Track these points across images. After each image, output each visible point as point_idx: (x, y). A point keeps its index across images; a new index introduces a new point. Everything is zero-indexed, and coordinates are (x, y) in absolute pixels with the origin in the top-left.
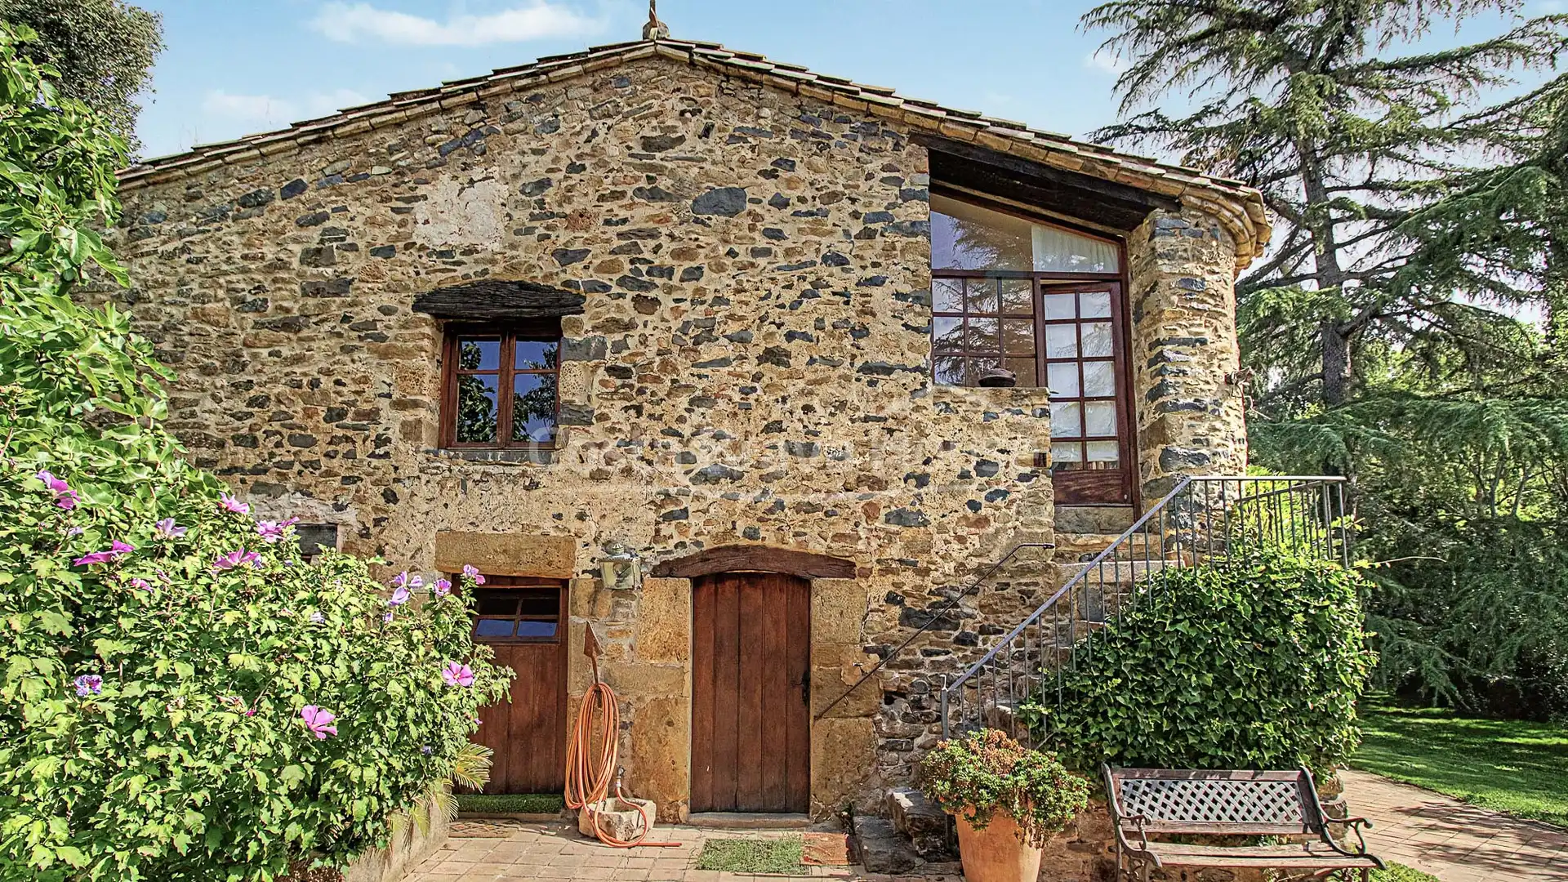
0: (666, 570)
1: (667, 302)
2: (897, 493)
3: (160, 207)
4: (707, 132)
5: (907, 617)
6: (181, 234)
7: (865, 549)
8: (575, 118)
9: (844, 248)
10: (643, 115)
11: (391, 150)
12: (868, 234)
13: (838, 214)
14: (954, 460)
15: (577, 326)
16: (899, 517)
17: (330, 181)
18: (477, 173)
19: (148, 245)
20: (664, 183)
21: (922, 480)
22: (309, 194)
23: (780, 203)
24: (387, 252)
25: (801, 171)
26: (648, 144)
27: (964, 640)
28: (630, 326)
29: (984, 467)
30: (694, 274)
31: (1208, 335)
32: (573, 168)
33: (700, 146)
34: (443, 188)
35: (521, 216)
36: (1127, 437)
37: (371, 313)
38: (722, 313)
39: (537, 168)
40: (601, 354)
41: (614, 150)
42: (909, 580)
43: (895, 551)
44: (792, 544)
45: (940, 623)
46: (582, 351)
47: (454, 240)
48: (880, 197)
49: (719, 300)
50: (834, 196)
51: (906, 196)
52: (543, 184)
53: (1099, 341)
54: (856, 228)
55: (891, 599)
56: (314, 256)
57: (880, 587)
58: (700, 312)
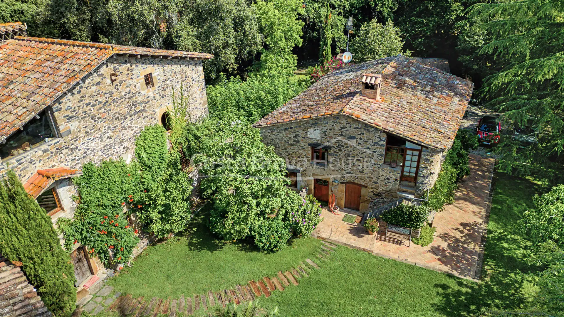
0: (342, 183)
1: (343, 150)
2: (374, 179)
4: (350, 127)
5: (374, 194)
7: (369, 185)
8: (331, 122)
9: (370, 147)
10: (340, 123)
12: (374, 145)
13: (370, 142)
14: (384, 177)
15: (330, 151)
16: (375, 182)
18: (316, 129)
19: (274, 133)
20: (343, 134)
21: (379, 179)
22: (293, 129)
23: (361, 139)
24: (304, 138)
25: (364, 135)
26: (341, 128)
27: (382, 198)
28: (338, 153)
29: (388, 179)
30: (347, 147)
31: (428, 167)
32: (330, 130)
33: (349, 129)
34: (311, 130)
35: (323, 135)
36: (417, 172)
37: (302, 145)
38: (351, 153)
39: (325, 129)
40: (334, 155)
41: (336, 128)
42: (375, 190)
43: (373, 186)
44: (359, 183)
45: (379, 196)
46: (331, 155)
47: (313, 137)
48: (377, 140)
49: (351, 151)
50: (370, 139)
51: (381, 140)
52: (325, 131)
53: (416, 158)
54: (373, 144)
55: (372, 192)
56: (295, 137)
57: (371, 190)
58: (348, 152)
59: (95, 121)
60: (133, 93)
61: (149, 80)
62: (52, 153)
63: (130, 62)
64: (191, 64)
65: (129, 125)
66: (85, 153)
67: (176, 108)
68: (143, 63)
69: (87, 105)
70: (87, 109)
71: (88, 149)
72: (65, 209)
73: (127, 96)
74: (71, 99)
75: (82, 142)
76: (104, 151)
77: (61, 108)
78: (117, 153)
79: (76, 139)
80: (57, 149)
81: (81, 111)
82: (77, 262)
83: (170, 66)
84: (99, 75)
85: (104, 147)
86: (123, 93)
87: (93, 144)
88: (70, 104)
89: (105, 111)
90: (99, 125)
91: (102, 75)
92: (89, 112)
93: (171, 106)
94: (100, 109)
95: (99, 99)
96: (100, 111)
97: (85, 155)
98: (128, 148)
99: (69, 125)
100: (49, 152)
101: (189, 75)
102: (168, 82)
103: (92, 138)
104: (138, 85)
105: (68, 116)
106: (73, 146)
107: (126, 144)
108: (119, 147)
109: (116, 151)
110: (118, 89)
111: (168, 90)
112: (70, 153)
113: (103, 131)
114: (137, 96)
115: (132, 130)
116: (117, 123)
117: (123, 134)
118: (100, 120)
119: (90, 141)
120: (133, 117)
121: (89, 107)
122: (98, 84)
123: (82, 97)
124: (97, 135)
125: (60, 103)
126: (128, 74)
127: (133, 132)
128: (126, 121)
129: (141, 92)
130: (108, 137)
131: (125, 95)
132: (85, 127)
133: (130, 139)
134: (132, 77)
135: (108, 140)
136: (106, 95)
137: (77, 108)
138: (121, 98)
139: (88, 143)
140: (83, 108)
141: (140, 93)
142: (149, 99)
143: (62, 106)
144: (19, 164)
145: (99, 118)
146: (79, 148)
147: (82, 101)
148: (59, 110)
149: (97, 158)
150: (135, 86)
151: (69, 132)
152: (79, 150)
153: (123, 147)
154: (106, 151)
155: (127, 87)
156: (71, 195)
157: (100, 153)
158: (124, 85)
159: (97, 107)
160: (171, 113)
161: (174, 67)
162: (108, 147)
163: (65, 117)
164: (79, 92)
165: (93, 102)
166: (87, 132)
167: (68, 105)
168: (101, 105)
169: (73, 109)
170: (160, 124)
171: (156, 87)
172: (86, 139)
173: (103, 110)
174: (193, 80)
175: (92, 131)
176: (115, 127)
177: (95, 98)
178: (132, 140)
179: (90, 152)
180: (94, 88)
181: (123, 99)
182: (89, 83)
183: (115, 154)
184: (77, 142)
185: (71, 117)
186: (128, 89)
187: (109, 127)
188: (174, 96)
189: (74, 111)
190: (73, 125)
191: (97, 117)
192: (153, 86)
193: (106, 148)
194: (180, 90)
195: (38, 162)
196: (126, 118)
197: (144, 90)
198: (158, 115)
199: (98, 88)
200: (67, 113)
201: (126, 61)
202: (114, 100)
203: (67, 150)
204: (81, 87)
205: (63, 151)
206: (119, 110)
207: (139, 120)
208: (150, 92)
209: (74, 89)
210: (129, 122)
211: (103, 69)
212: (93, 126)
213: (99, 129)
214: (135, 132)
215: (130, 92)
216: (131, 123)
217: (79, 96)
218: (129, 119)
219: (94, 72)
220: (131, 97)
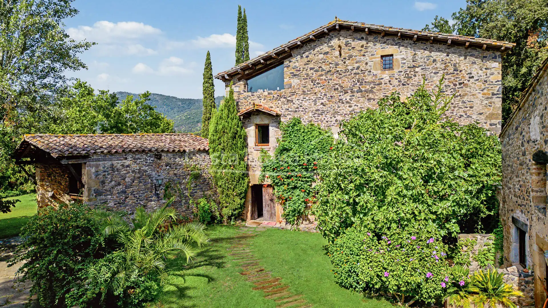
17: (523, 120)
18: (535, 114)
22: (521, 125)
32: (546, 108)
34: (532, 120)
39: (541, 109)
47: (534, 137)
52: (542, 116)
56: (522, 144)
59: (314, 85)
60: (362, 71)
61: (387, 62)
62: (274, 97)
63: (366, 39)
65: (348, 100)
66: (297, 108)
68: (385, 43)
69: (311, 69)
70: (310, 72)
71: (301, 106)
72: (270, 144)
73: (355, 71)
74: (299, 61)
75: (297, 98)
76: (315, 113)
77: (289, 66)
78: (327, 122)
79: (294, 93)
80: (278, 96)
81: (304, 72)
83: (427, 52)
84: (329, 47)
85: (317, 110)
86: (350, 68)
87: (306, 104)
88: (297, 64)
89: (326, 79)
90: (317, 90)
91: (332, 46)
92: (311, 75)
94: (322, 75)
95: (323, 66)
96: (322, 77)
97: (297, 110)
99: (292, 81)
100: (272, 96)
103: (307, 98)
104: (369, 64)
105: (293, 73)
106: (289, 98)
107: (339, 118)
108: (331, 118)
109: (326, 120)
110: (345, 63)
111: (415, 79)
112: (286, 103)
113: (319, 96)
114: (366, 74)
115: (350, 107)
116: (334, 93)
117: (339, 107)
118: (319, 85)
119: (305, 100)
120: (355, 94)
121: (312, 71)
122: (326, 53)
123: (309, 61)
124: (312, 98)
125: (290, 62)
126: (361, 50)
127: (351, 109)
128: (346, 95)
129: (372, 71)
130: (322, 104)
131: (352, 70)
132: (304, 87)
133: (345, 114)
134: (365, 54)
135: (322, 106)
136: (331, 65)
137: (302, 69)
138: (346, 71)
139: (302, 101)
140: (306, 70)
141: (370, 72)
142: (382, 81)
143: (291, 64)
144: (252, 95)
145: (318, 83)
146: (294, 102)
147: (308, 64)
148: (288, 67)
149: (306, 117)
150: (367, 64)
151: (290, 86)
152: (294, 104)
153: (335, 119)
154: (316, 115)
155: (356, 62)
156: (277, 137)
157: (310, 114)
158: (353, 60)
159: (319, 73)
161: (434, 54)
162: (320, 112)
163: (291, 73)
164: (307, 57)
165: (316, 68)
166: (304, 92)
167: (295, 64)
168: (323, 73)
169: (298, 69)
171: (396, 71)
172: (302, 97)
173: (324, 77)
175: (309, 92)
176: (331, 97)
177: (320, 65)
178: (348, 117)
179: (302, 109)
180: (321, 56)
181: (348, 74)
182: (318, 51)
183: (325, 122)
184: (294, 96)
185: (295, 75)
186: (357, 65)
187: (325, 95)
189: (299, 71)
190: (295, 82)
191: (317, 81)
192: (393, 69)
193: (317, 112)
196: (346, 92)
197: (376, 70)
199: (325, 57)
200: (293, 71)
201: (363, 38)
202: (338, 71)
203: (285, 99)
204: (310, 53)
205: (281, 99)
206: (340, 82)
207: (362, 100)
208: (386, 76)
209: (304, 53)
210: (348, 98)
211: (335, 42)
212: (312, 88)
213: (315, 93)
214: (353, 110)
215: (358, 68)
216: (351, 100)
217: (306, 60)
218: (350, 93)
219: (325, 43)
220: (358, 74)
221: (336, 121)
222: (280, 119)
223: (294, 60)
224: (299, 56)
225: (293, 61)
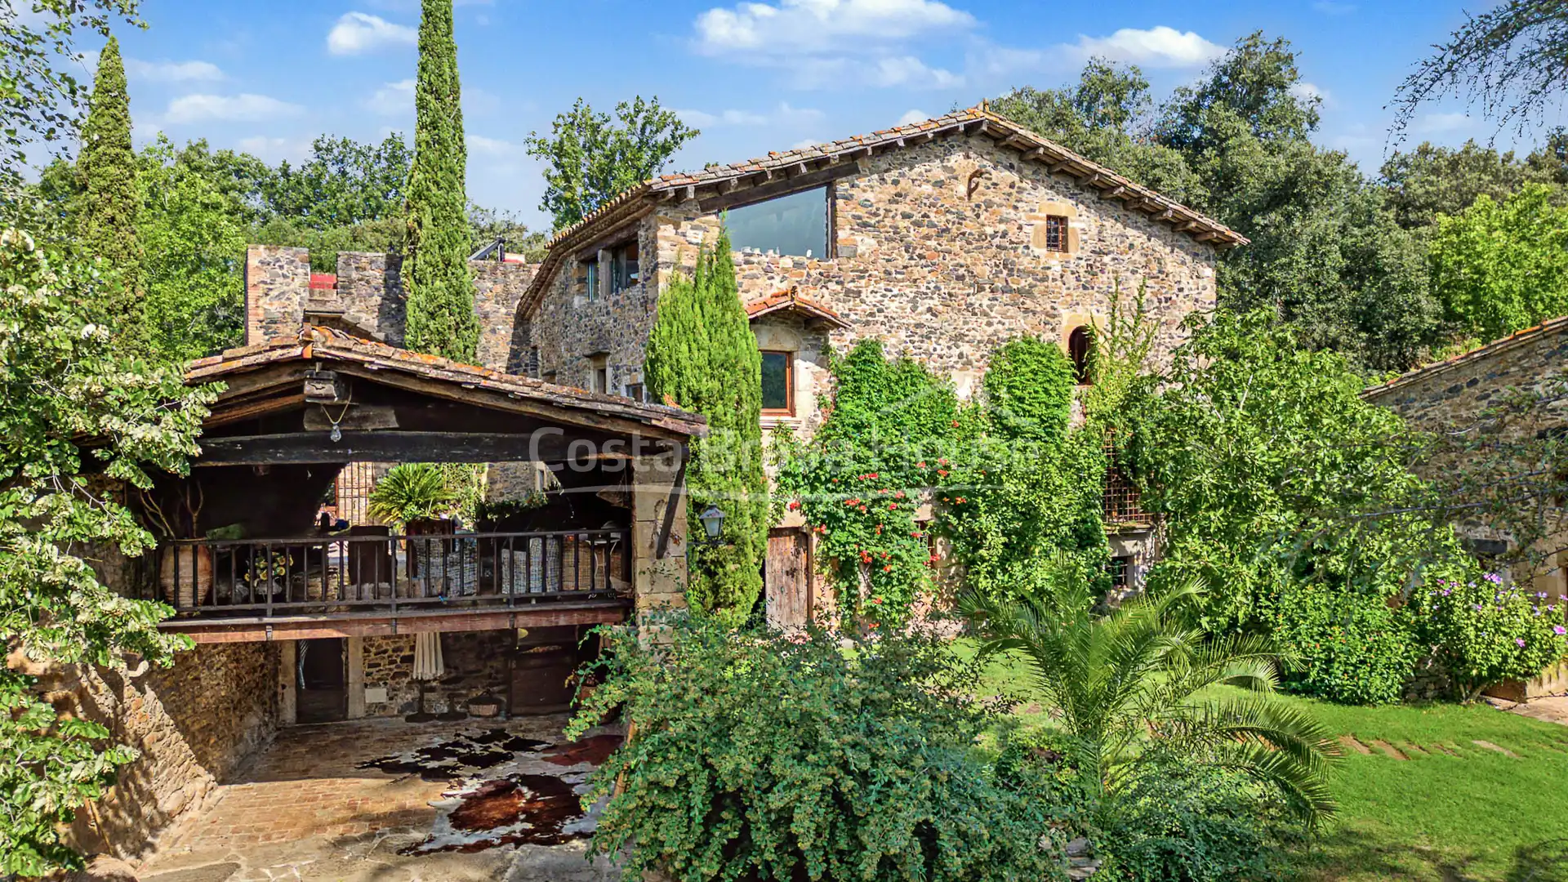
3: (1413, 395)
6: (1424, 407)
11: (1520, 359)
17: (1491, 377)
22: (1480, 384)
59: (911, 258)
60: (1012, 242)
61: (1057, 233)
62: (809, 275)
63: (1020, 171)
64: (1181, 247)
65: (985, 308)
66: (872, 314)
67: (1117, 333)
68: (1052, 188)
69: (905, 216)
70: (902, 224)
71: (880, 311)
72: (798, 412)
73: (997, 241)
74: (876, 189)
75: (871, 288)
76: (914, 334)
77: (852, 197)
78: (941, 357)
79: (862, 273)
80: (821, 275)
81: (888, 221)
82: (787, 573)
83: (1119, 225)
84: (945, 168)
85: (918, 326)
86: (989, 230)
87: (893, 306)
88: (870, 195)
89: (939, 248)
90: (917, 272)
91: (952, 170)
92: (904, 232)
93: (1102, 320)
94: (928, 237)
95: (932, 215)
96: (928, 243)
97: (870, 319)
98: (969, 363)
99: (858, 238)
100: (805, 273)
101: (1169, 268)
102: (1106, 259)
103: (895, 291)
104: (1026, 229)
105: (860, 218)
106: (851, 286)
107: (966, 348)
108: (949, 348)
109: (939, 351)
110: (978, 216)
111: (1103, 278)
112: (841, 295)
113: (923, 289)
114: (1020, 251)
115: (989, 324)
116: (957, 288)
117: (965, 323)
118: (923, 262)
119: (889, 294)
120: (998, 295)
121: (907, 223)
122: (939, 184)
123: (899, 195)
124: (907, 291)
125: (853, 186)
126: (1010, 194)
127: (990, 330)
128: (979, 296)
129: (1032, 247)
130: (929, 309)
131: (993, 237)
132: (888, 261)
133: (979, 342)
134: (1019, 205)
135: (928, 316)
136: (949, 217)
137: (882, 212)
138: (982, 237)
139: (884, 296)
140: (893, 217)
141: (1027, 247)
142: (1049, 272)
143: (854, 192)
144: (747, 262)
145: (921, 257)
146: (863, 296)
147: (896, 202)
148: (848, 198)
149: (894, 341)
150: (1020, 228)
151: (854, 254)
152: (863, 302)
153: (958, 352)
154: (916, 338)
155: (1001, 221)
156: (818, 390)
157: (903, 334)
158: (993, 213)
159: (925, 230)
160: (1101, 339)
161: (1130, 232)
162: (925, 331)
163: (854, 217)
165: (917, 217)
166: (887, 272)
167: (866, 196)
168: (933, 231)
169: (874, 210)
170: (1064, 347)
171: (1073, 254)
172: (882, 285)
173: (932, 243)
174: (1181, 290)
175: (899, 277)
176: (950, 295)
177: (925, 210)
178: (985, 350)
179: (882, 319)
180: (927, 188)
181: (985, 244)
182: (920, 174)
183: (935, 356)
184: (863, 282)
185: (866, 225)
186: (1002, 227)
187: (937, 288)
188: (1116, 298)
189: (876, 215)
190: (866, 243)
191: (919, 251)
192: (1065, 249)
193: (918, 331)
194: (1136, 294)
195: (778, 279)
196: (981, 289)
197: (1038, 246)
198: (1064, 323)
199: (936, 192)
200: (861, 212)
201: (1011, 167)
202: (963, 234)
203: (839, 288)
204: (902, 175)
205: (829, 285)
206: (969, 261)
207: (1012, 311)
208: (1055, 261)
209: (887, 171)
210: (986, 302)
211: (956, 159)
212: (905, 267)
213: (915, 281)
214: (995, 333)
215: (1004, 235)
216: (991, 307)
217: (893, 190)
218: (987, 293)
219: (937, 157)
220: (1005, 248)
221: (961, 356)
222: (827, 340)
223: (862, 182)
224: (876, 176)
225: (862, 185)
